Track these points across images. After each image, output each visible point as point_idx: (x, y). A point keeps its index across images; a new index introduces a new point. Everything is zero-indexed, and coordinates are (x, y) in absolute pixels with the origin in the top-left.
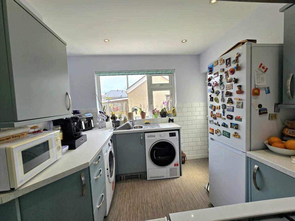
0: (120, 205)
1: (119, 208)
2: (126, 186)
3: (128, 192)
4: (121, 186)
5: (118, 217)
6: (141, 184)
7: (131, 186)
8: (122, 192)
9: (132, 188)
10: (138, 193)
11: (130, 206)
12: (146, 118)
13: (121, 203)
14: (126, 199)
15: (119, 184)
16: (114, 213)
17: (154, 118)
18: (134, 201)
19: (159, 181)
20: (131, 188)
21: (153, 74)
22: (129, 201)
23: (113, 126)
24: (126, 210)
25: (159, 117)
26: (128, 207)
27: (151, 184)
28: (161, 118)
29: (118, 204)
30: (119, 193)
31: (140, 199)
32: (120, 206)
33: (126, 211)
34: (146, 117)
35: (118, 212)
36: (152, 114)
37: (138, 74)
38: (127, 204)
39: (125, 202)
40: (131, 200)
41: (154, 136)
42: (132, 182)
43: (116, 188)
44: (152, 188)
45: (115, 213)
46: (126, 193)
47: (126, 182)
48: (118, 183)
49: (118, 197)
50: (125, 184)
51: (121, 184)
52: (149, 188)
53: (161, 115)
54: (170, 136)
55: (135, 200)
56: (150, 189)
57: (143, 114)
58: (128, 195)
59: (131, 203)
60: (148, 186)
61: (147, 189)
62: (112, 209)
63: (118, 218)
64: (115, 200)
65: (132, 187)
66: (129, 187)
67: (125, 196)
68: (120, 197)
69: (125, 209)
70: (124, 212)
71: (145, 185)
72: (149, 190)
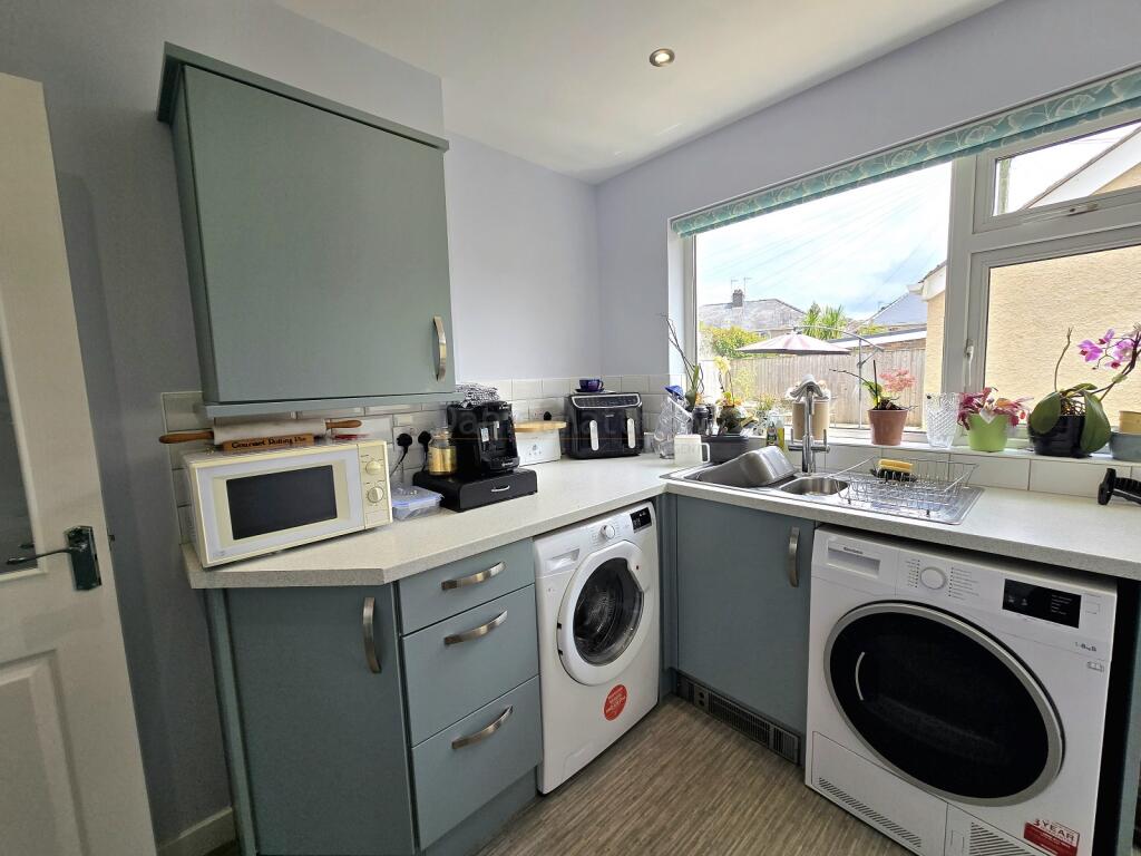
0: (612, 793)
1: (601, 804)
2: (689, 741)
3: (679, 769)
4: (677, 723)
5: (569, 836)
6: (759, 781)
7: (711, 752)
8: (658, 750)
9: (709, 767)
10: (713, 808)
11: (636, 832)
12: (904, 445)
13: (619, 791)
14: (650, 790)
15: (676, 710)
16: (574, 807)
17: (967, 449)
18: (669, 825)
19: (877, 842)
20: (704, 759)
21: (996, 143)
22: (651, 812)
23: (705, 459)
24: (614, 834)
25: (1017, 446)
26: (628, 828)
27: (808, 817)
28: (1031, 455)
29: (609, 786)
30: (646, 745)
31: (694, 844)
32: (609, 797)
33: (609, 840)
34: (904, 436)
35: (586, 812)
36: (954, 426)
37: (876, 178)
38: (638, 815)
39: (635, 799)
40: (663, 815)
41: (874, 564)
42: (728, 737)
43: (654, 720)
44: (799, 843)
45: (577, 809)
46: (668, 770)
47: (707, 723)
48: (676, 705)
49: (631, 760)
50: (696, 725)
51: (684, 717)
52: (779, 830)
53: (1034, 440)
54: (1007, 606)
55: (673, 829)
56: (782, 837)
57: (886, 418)
58: (669, 784)
59: (649, 824)
60: (788, 818)
61: (771, 827)
62: (577, 787)
63: (566, 839)
64: (612, 761)
65: (710, 759)
66: (699, 754)
67: (655, 776)
68: (637, 765)
69: (613, 829)
70: (599, 834)
71: (772, 801)
72: (773, 839)
